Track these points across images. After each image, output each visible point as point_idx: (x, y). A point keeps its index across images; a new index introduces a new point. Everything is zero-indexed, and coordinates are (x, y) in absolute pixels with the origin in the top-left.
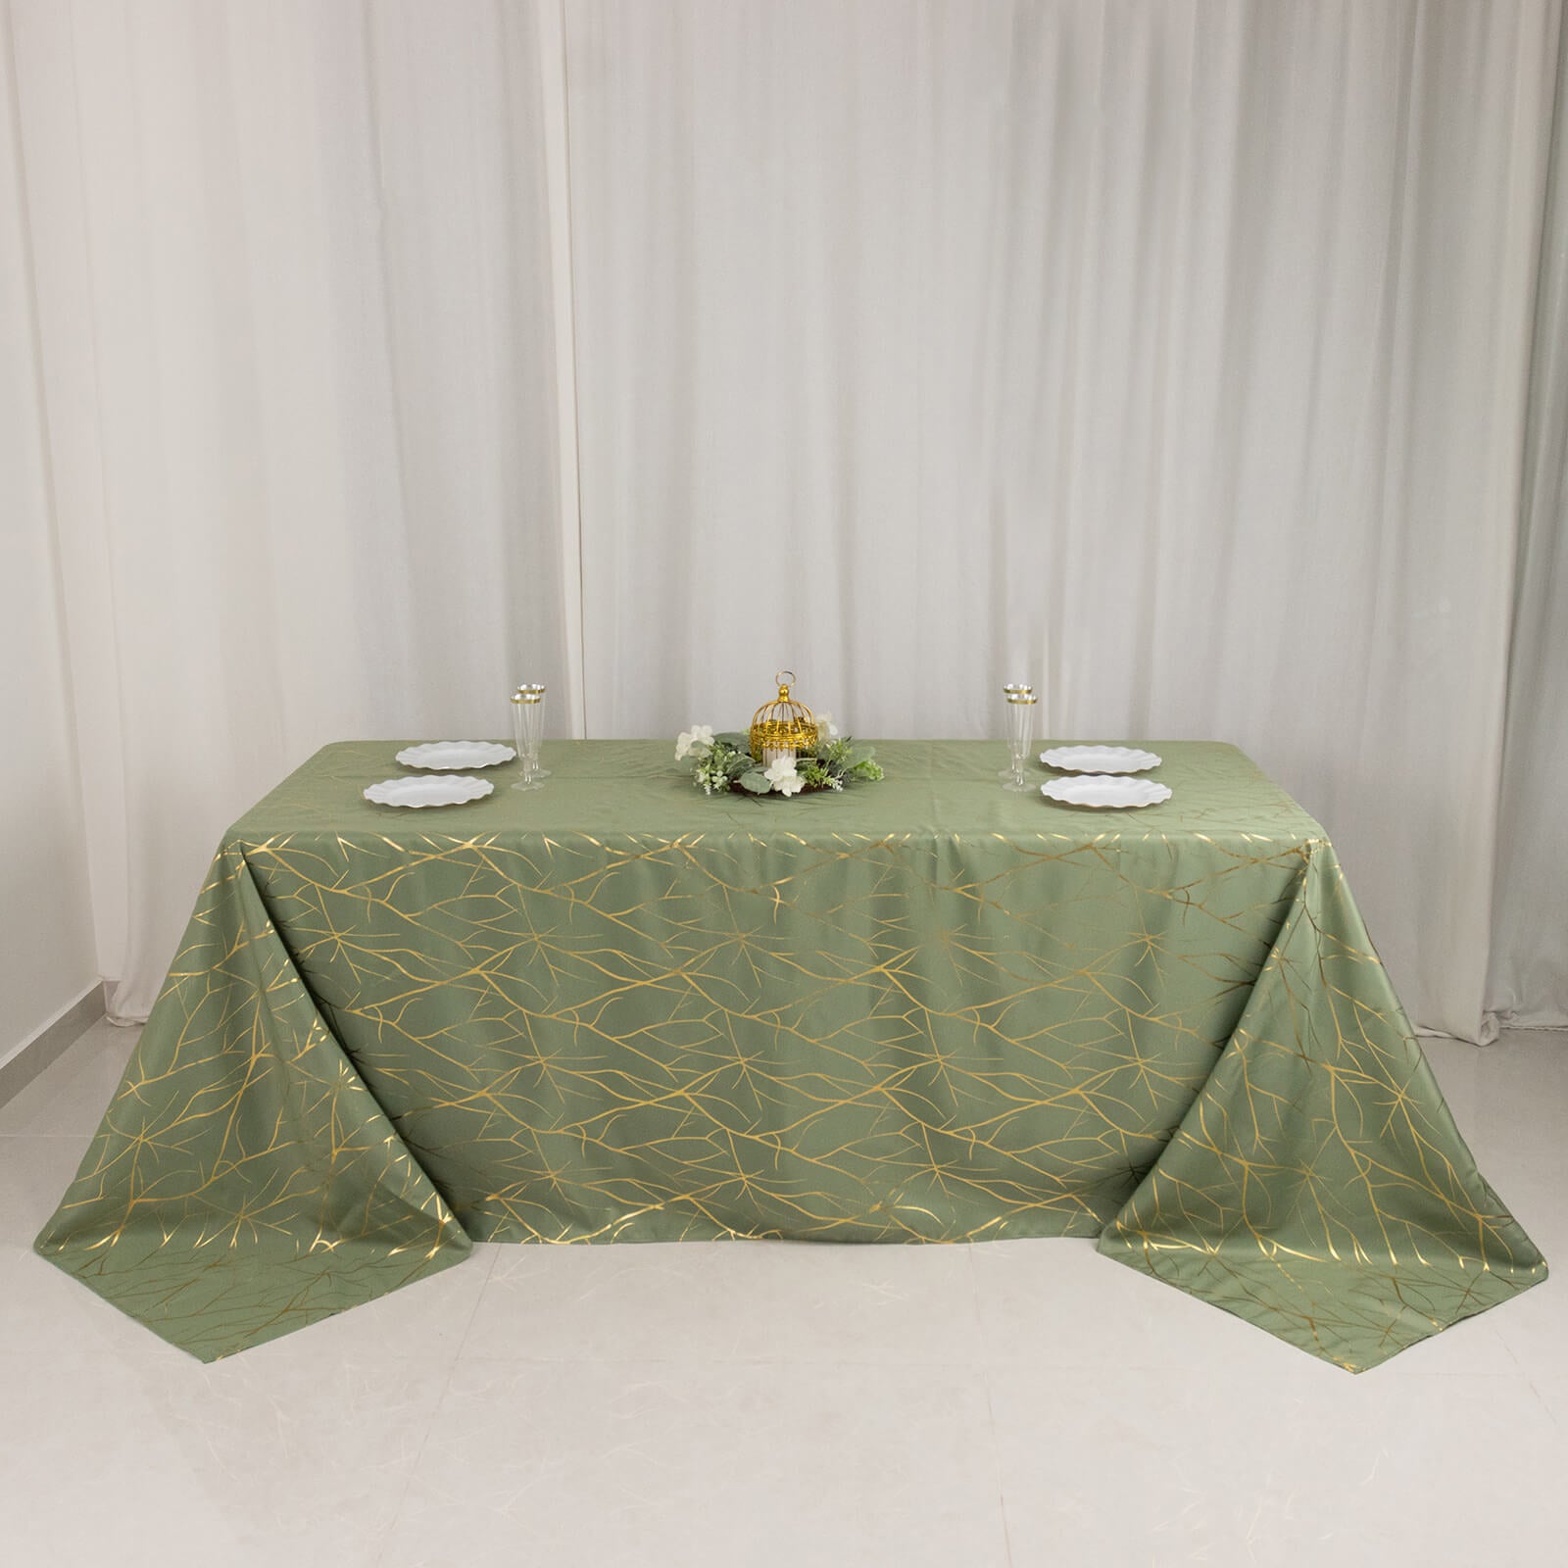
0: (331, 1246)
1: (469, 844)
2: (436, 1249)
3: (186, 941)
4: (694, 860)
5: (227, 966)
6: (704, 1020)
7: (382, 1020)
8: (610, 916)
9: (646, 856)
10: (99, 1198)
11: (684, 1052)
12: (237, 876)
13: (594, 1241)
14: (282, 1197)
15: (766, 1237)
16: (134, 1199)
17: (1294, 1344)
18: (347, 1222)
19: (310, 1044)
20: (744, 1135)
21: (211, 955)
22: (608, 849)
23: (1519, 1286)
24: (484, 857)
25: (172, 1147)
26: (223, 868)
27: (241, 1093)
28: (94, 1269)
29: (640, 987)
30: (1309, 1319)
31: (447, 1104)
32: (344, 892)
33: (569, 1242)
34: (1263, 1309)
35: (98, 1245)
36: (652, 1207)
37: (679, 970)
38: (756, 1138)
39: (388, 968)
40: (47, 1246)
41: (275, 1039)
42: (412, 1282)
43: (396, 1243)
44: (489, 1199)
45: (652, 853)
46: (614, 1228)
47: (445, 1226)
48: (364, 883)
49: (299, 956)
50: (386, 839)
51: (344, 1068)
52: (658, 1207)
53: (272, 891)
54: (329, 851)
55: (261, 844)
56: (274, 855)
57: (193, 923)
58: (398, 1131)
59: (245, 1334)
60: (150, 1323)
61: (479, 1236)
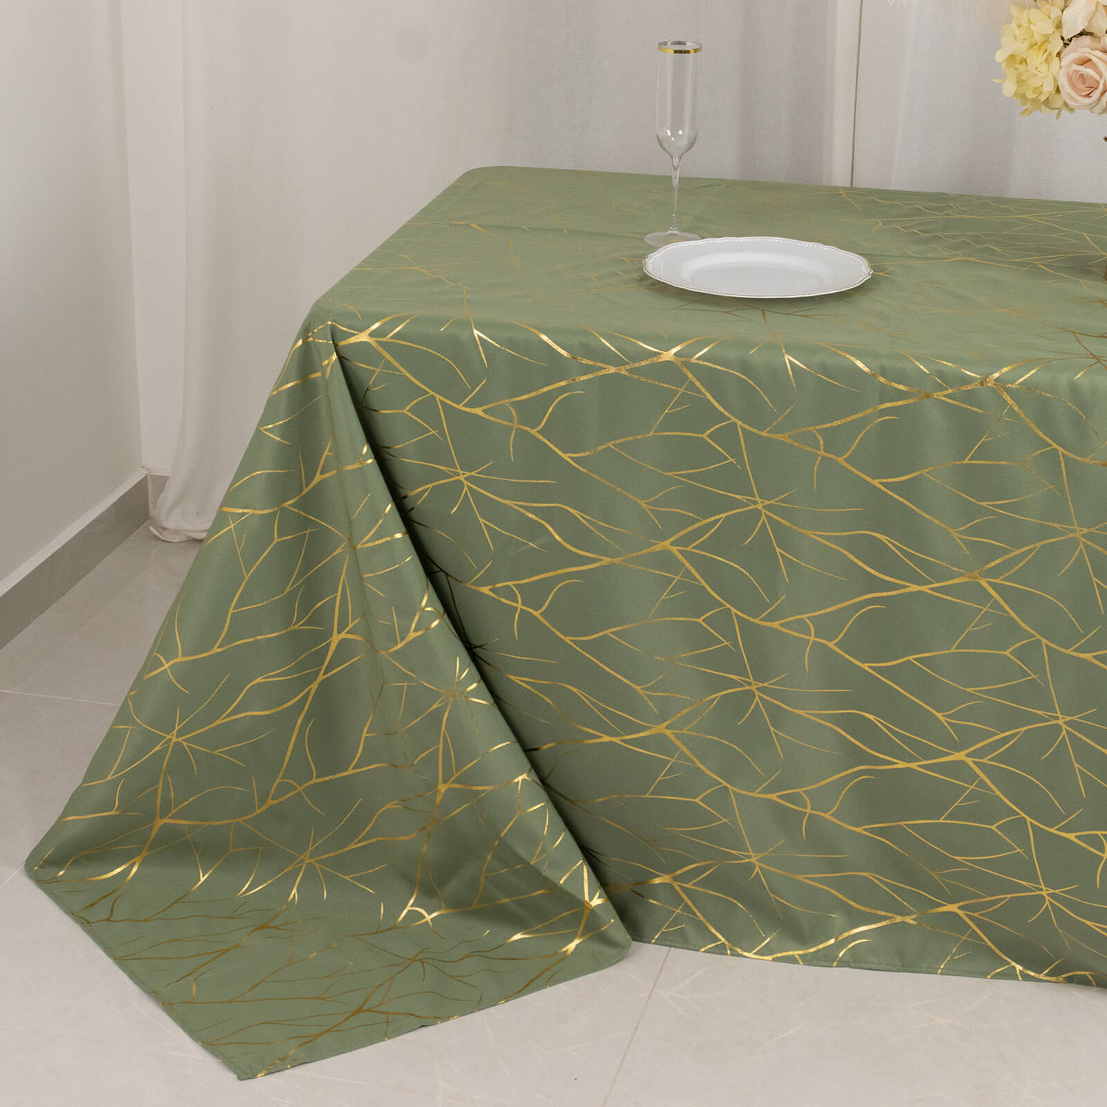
0: (428, 918)
1: (670, 355)
2: (576, 942)
3: (246, 466)
4: (1016, 409)
5: (304, 504)
6: (1007, 653)
7: (519, 606)
8: (876, 482)
9: (939, 395)
10: (113, 813)
11: (971, 697)
12: (323, 374)
13: (809, 960)
14: (363, 839)
15: (1070, 980)
16: (162, 817)
18: (454, 886)
19: (415, 630)
20: (1052, 830)
21: (284, 485)
22: (882, 379)
24: (690, 375)
25: (216, 752)
26: (305, 360)
27: (314, 686)
28: (102, 911)
29: (912, 593)
31: (606, 739)
32: (479, 411)
33: (770, 958)
35: (110, 875)
36: (899, 919)
37: (976, 573)
38: (1071, 836)
39: (535, 531)
40: (41, 867)
41: (366, 615)
42: (539, 988)
43: (522, 925)
44: (657, 881)
45: (950, 391)
46: (840, 945)
47: (593, 911)
48: (507, 401)
49: (406, 500)
50: (544, 338)
51: (462, 669)
52: (909, 920)
53: (374, 400)
54: (458, 347)
55: (361, 330)
56: (380, 349)
57: (258, 437)
58: (535, 767)
59: (302, 1040)
60: (169, 1006)
61: (637, 932)
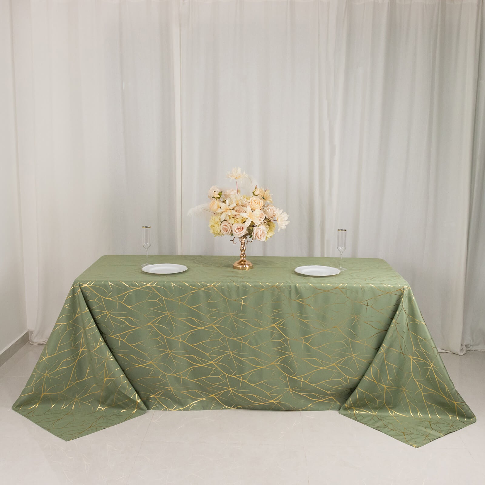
0: (103, 409)
1: (149, 285)
2: (135, 410)
3: (61, 314)
4: (217, 290)
5: (74, 321)
6: (219, 340)
7: (120, 339)
8: (191, 307)
9: (202, 289)
10: (32, 393)
11: (213, 350)
12: (78, 294)
13: (184, 410)
14: (88, 394)
15: (237, 408)
16: (43, 393)
17: (399, 440)
18: (109, 401)
19: (99, 346)
20: (231, 376)
21: (69, 318)
22: (191, 287)
23: (467, 424)
24: (153, 289)
25: (55, 377)
26: (73, 291)
27: (77, 361)
28: (31, 414)
29: (200, 329)
30: (403, 433)
31: (140, 366)
32: (110, 299)
33: (176, 410)
34: (390, 430)
35: (32, 408)
36: (202, 399)
37: (212, 324)
38: (235, 377)
39: (122, 323)
40: (16, 407)
41: (88, 344)
42: (128, 420)
43: (123, 408)
44: (151, 396)
45: (204, 288)
46: (190, 406)
47: (139, 403)
48: (116, 296)
49: (96, 319)
50: (123, 283)
51: (109, 353)
52: (204, 399)
53: (88, 298)
54: (106, 286)
55: (85, 284)
56: (89, 288)
57: (64, 308)
58: (125, 373)
59: (78, 433)
60: (49, 430)
61: (148, 408)
